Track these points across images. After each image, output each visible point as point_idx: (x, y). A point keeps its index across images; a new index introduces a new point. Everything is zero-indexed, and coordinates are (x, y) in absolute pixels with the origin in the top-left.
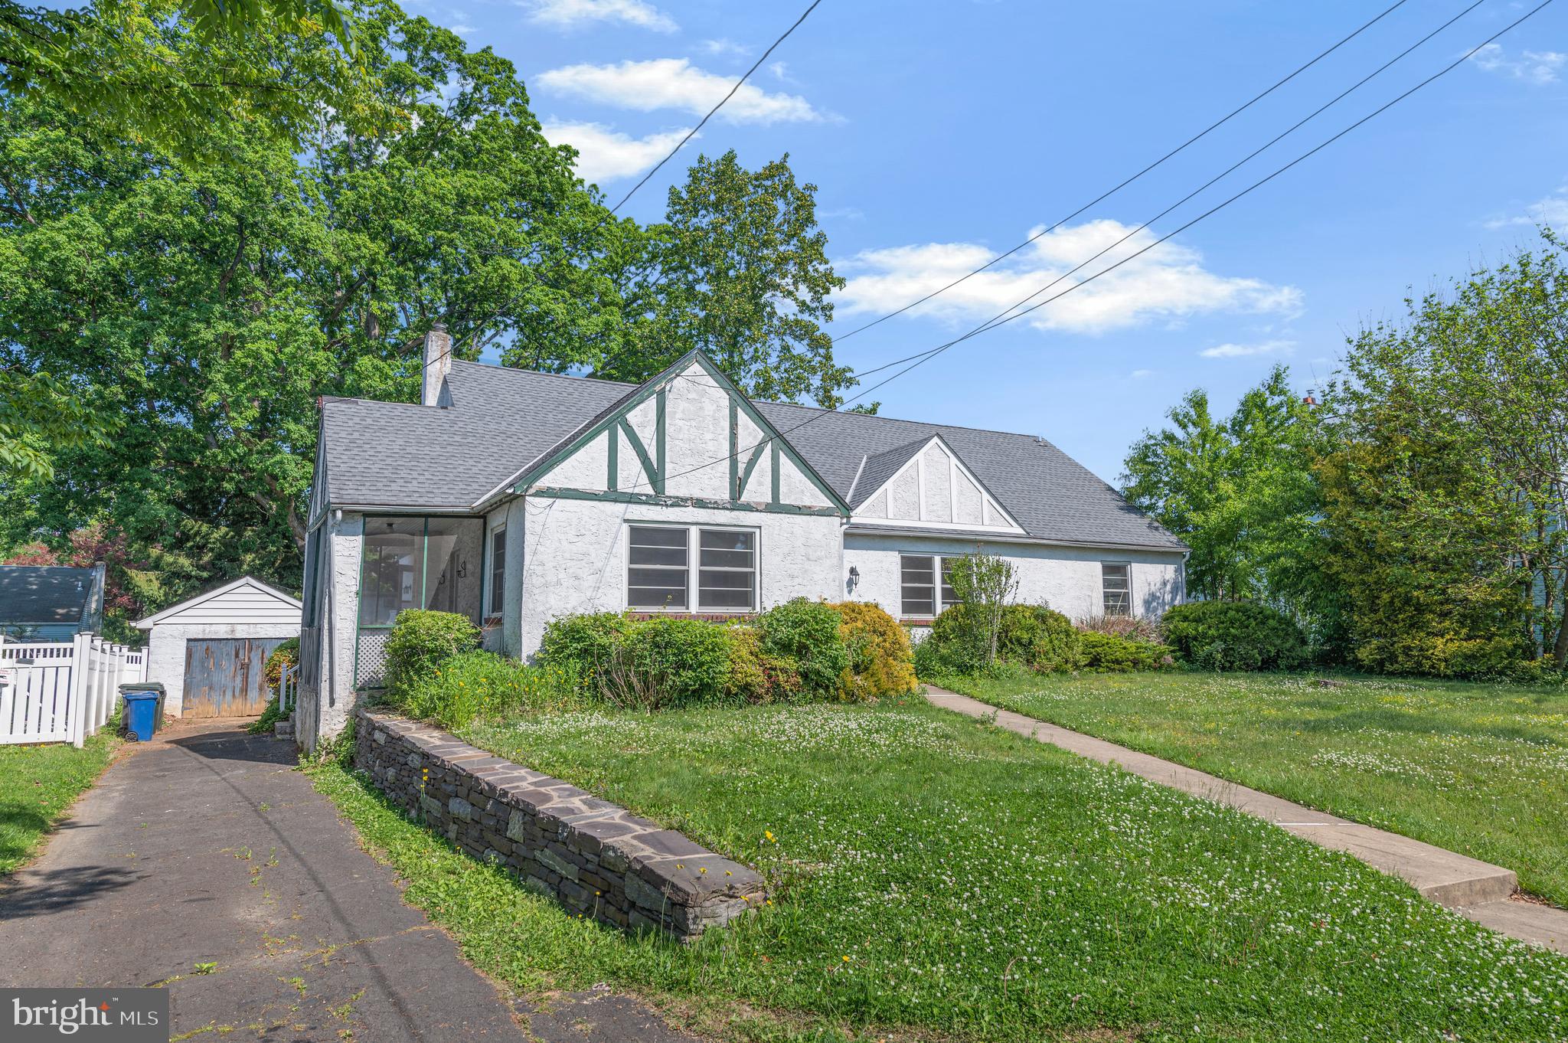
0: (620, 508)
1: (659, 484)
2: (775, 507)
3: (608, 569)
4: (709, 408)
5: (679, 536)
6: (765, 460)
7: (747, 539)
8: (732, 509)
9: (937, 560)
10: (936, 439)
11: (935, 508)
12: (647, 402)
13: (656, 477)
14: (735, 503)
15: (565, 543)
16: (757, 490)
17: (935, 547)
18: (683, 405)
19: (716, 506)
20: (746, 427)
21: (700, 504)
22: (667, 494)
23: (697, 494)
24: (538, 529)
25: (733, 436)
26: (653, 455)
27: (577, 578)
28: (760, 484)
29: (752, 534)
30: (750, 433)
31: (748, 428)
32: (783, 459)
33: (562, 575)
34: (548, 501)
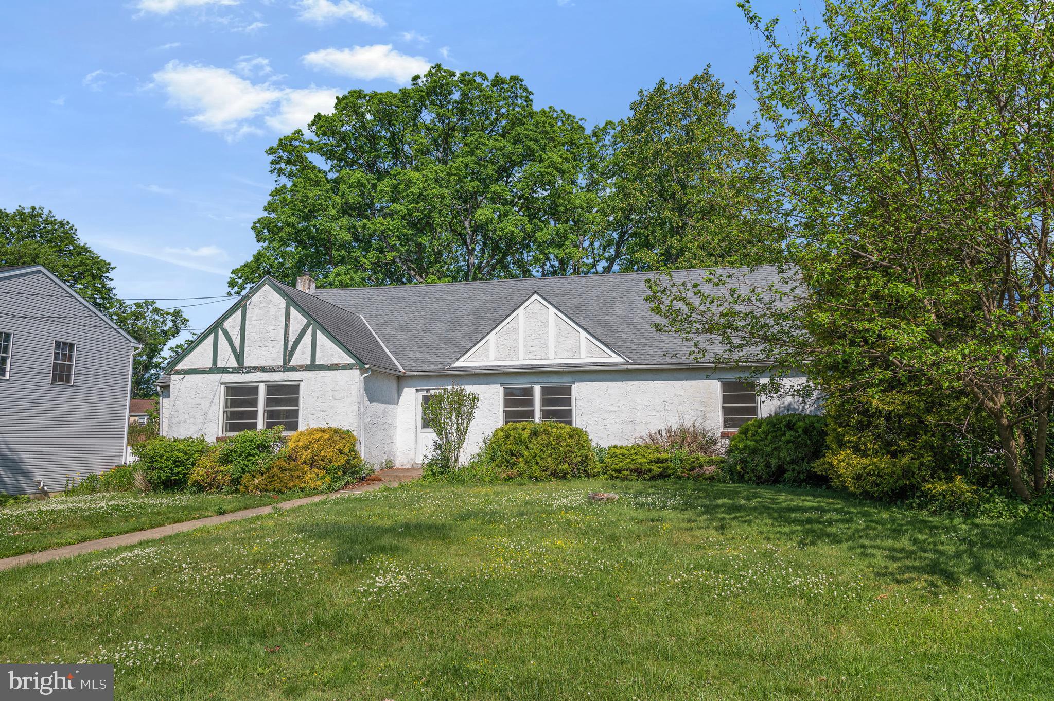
0: (219, 376)
1: (241, 360)
2: (313, 367)
3: (210, 412)
4: (273, 311)
5: (254, 390)
6: (307, 337)
7: (294, 389)
8: (284, 371)
9: (537, 390)
10: (536, 296)
11: (534, 349)
12: (236, 314)
13: (239, 357)
14: (286, 368)
15: (189, 399)
16: (301, 356)
17: (535, 380)
18: (257, 311)
19: (273, 370)
20: (296, 318)
21: (263, 369)
22: (245, 366)
23: (263, 363)
24: (176, 392)
25: (287, 326)
26: (237, 344)
27: (194, 418)
28: (303, 353)
29: (298, 386)
30: (298, 320)
31: (297, 319)
32: (319, 335)
33: (187, 417)
34: (181, 376)
